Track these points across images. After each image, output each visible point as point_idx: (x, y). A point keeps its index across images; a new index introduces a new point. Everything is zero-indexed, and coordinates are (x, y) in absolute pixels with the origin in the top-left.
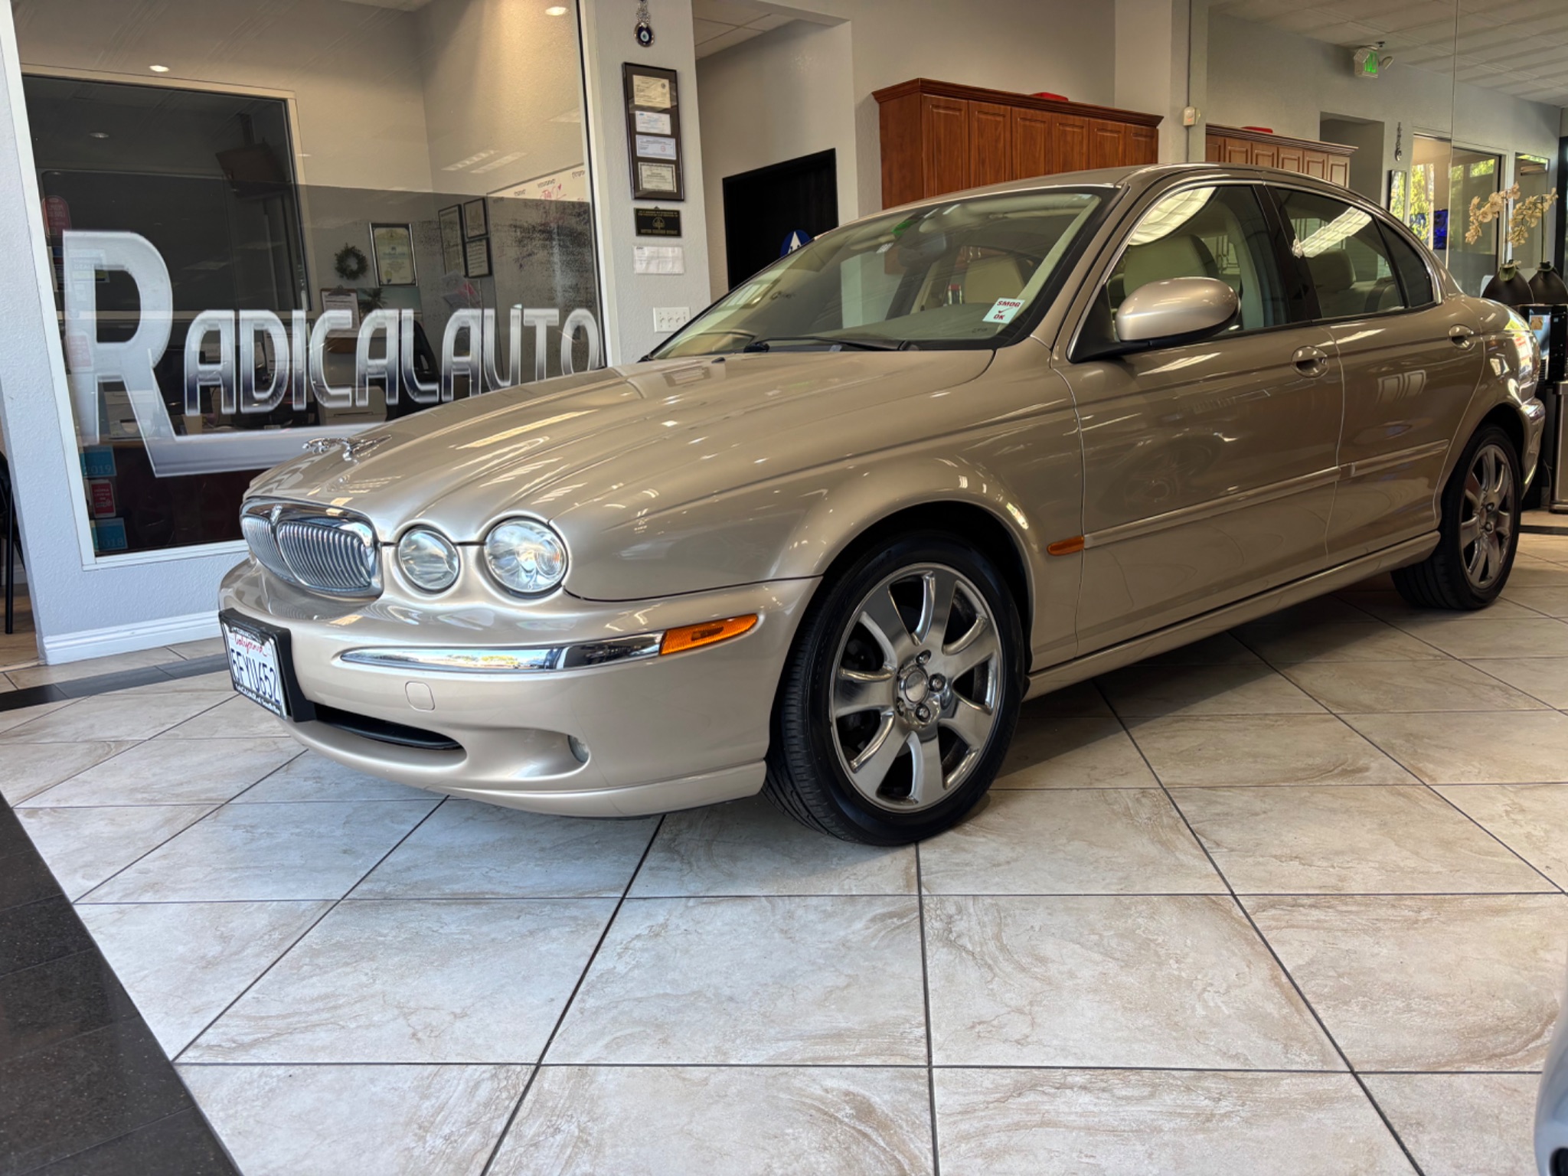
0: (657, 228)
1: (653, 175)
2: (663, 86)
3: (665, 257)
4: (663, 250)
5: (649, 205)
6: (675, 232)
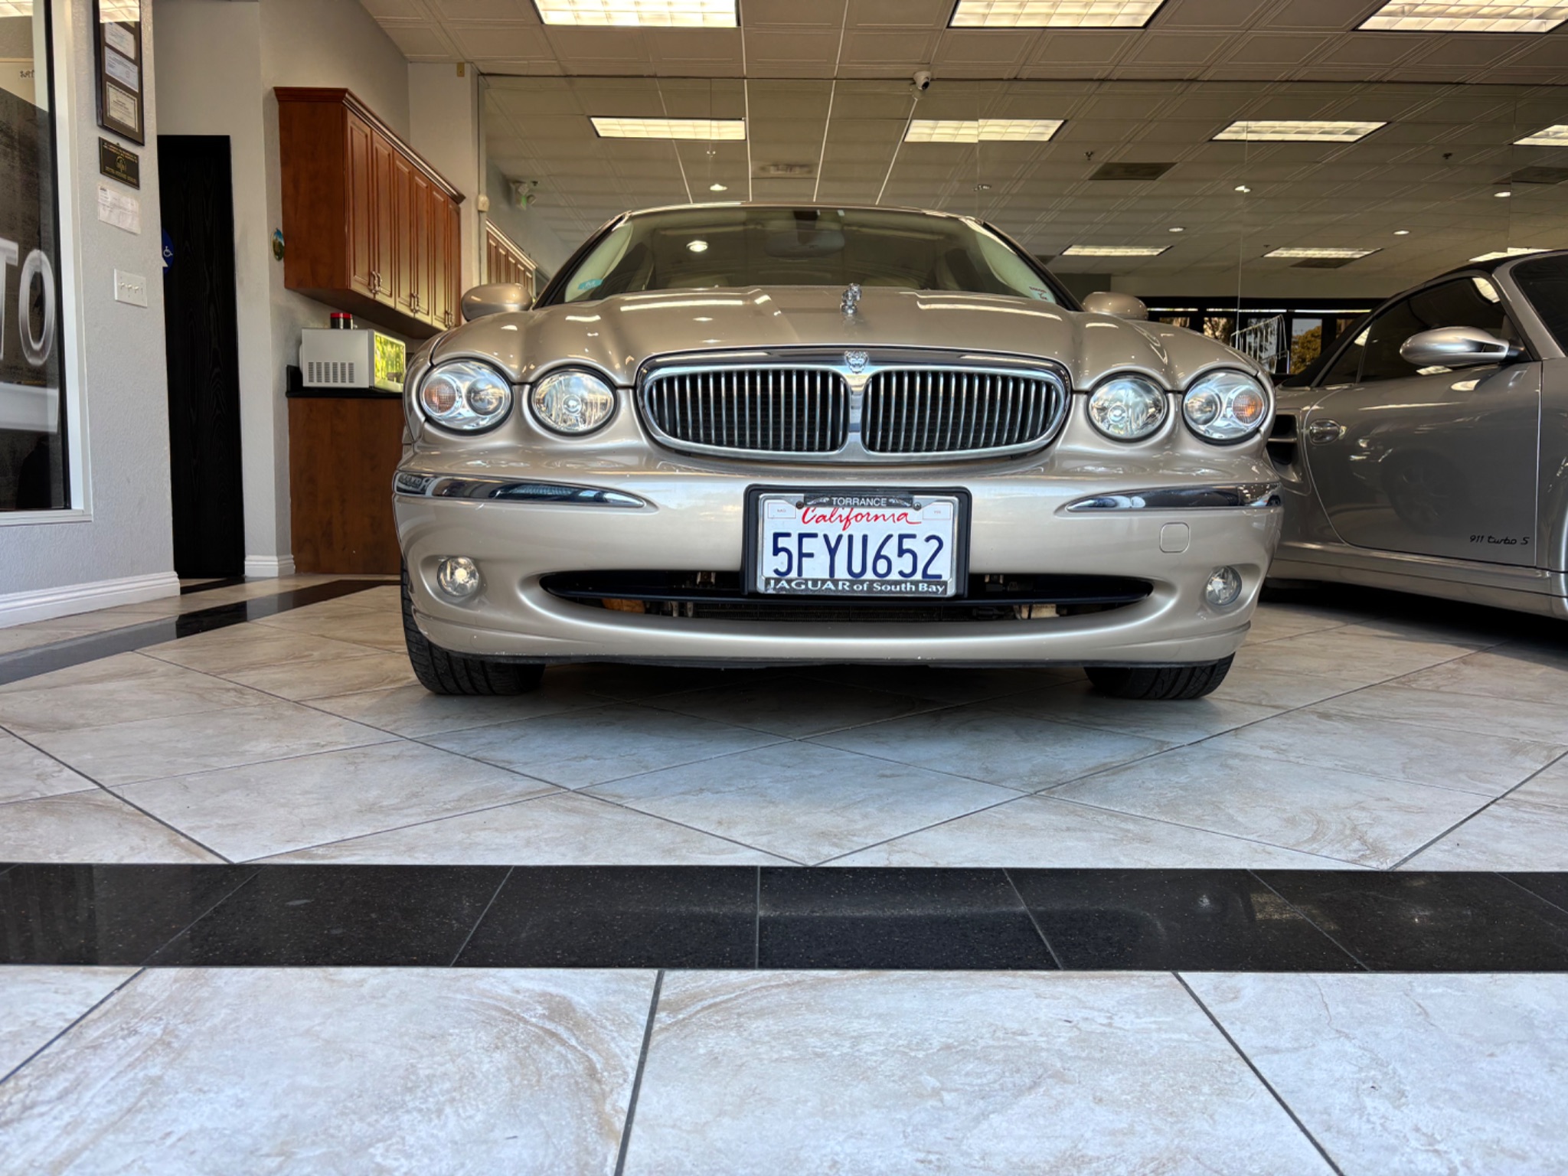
0: (119, 170)
1: (118, 103)
3: (125, 209)
4: (123, 200)
5: (113, 139)
6: (135, 181)
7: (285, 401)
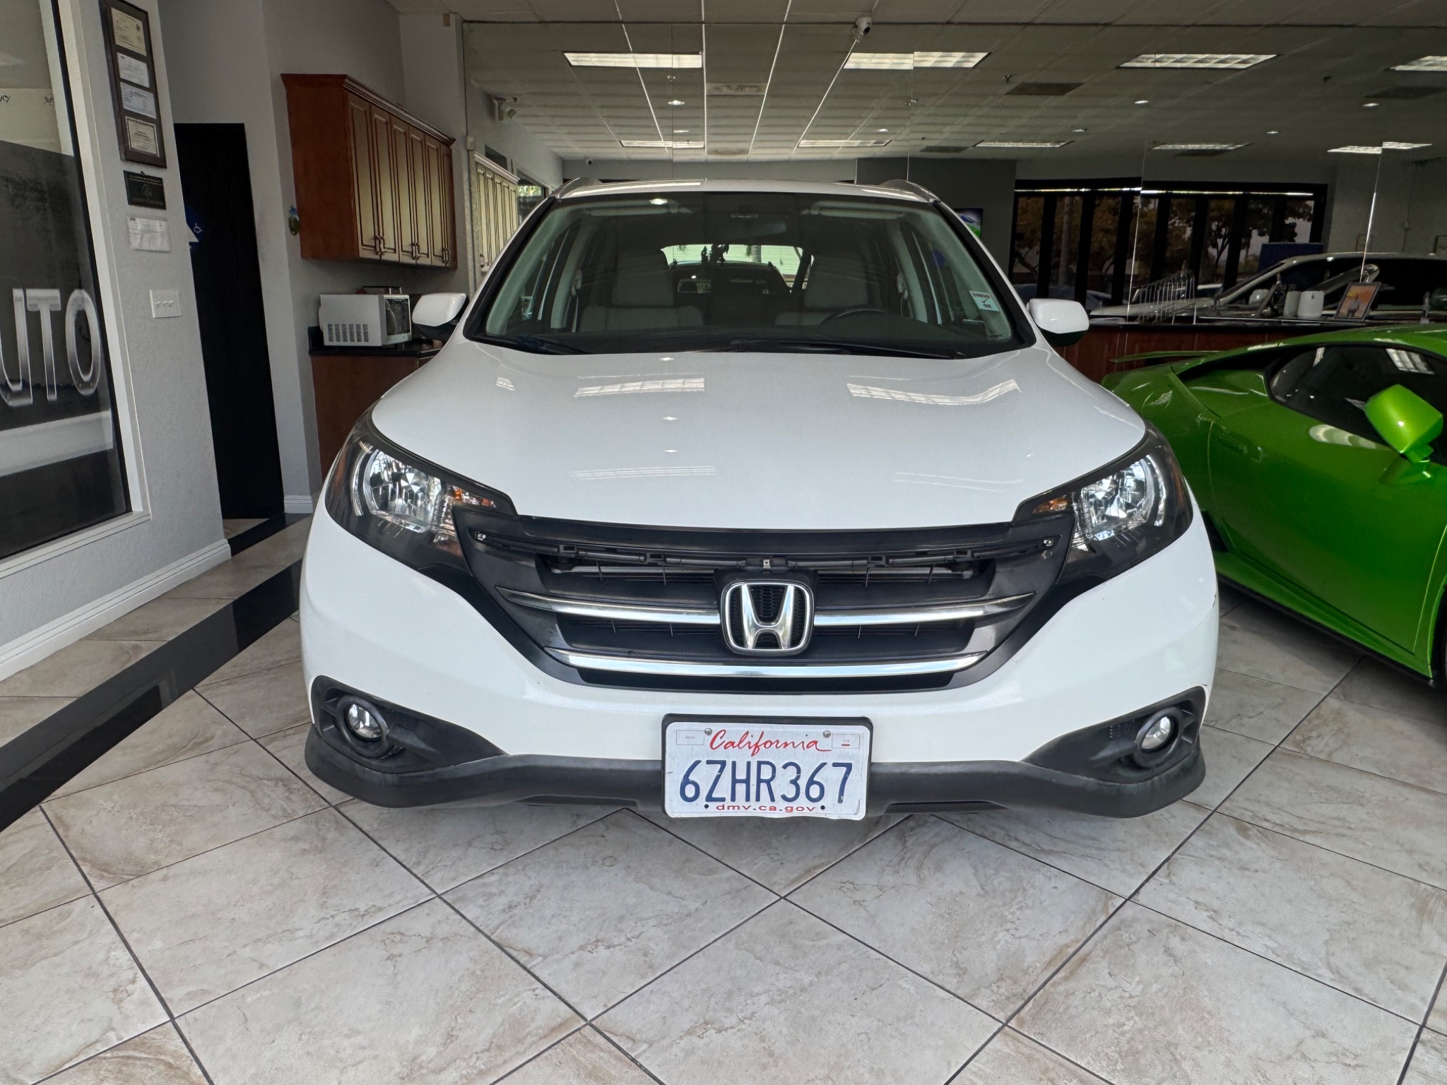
0: (145, 197)
1: (139, 134)
2: (138, 28)
3: (155, 232)
4: (152, 222)
5: (136, 169)
6: (162, 204)
7: (309, 359)
